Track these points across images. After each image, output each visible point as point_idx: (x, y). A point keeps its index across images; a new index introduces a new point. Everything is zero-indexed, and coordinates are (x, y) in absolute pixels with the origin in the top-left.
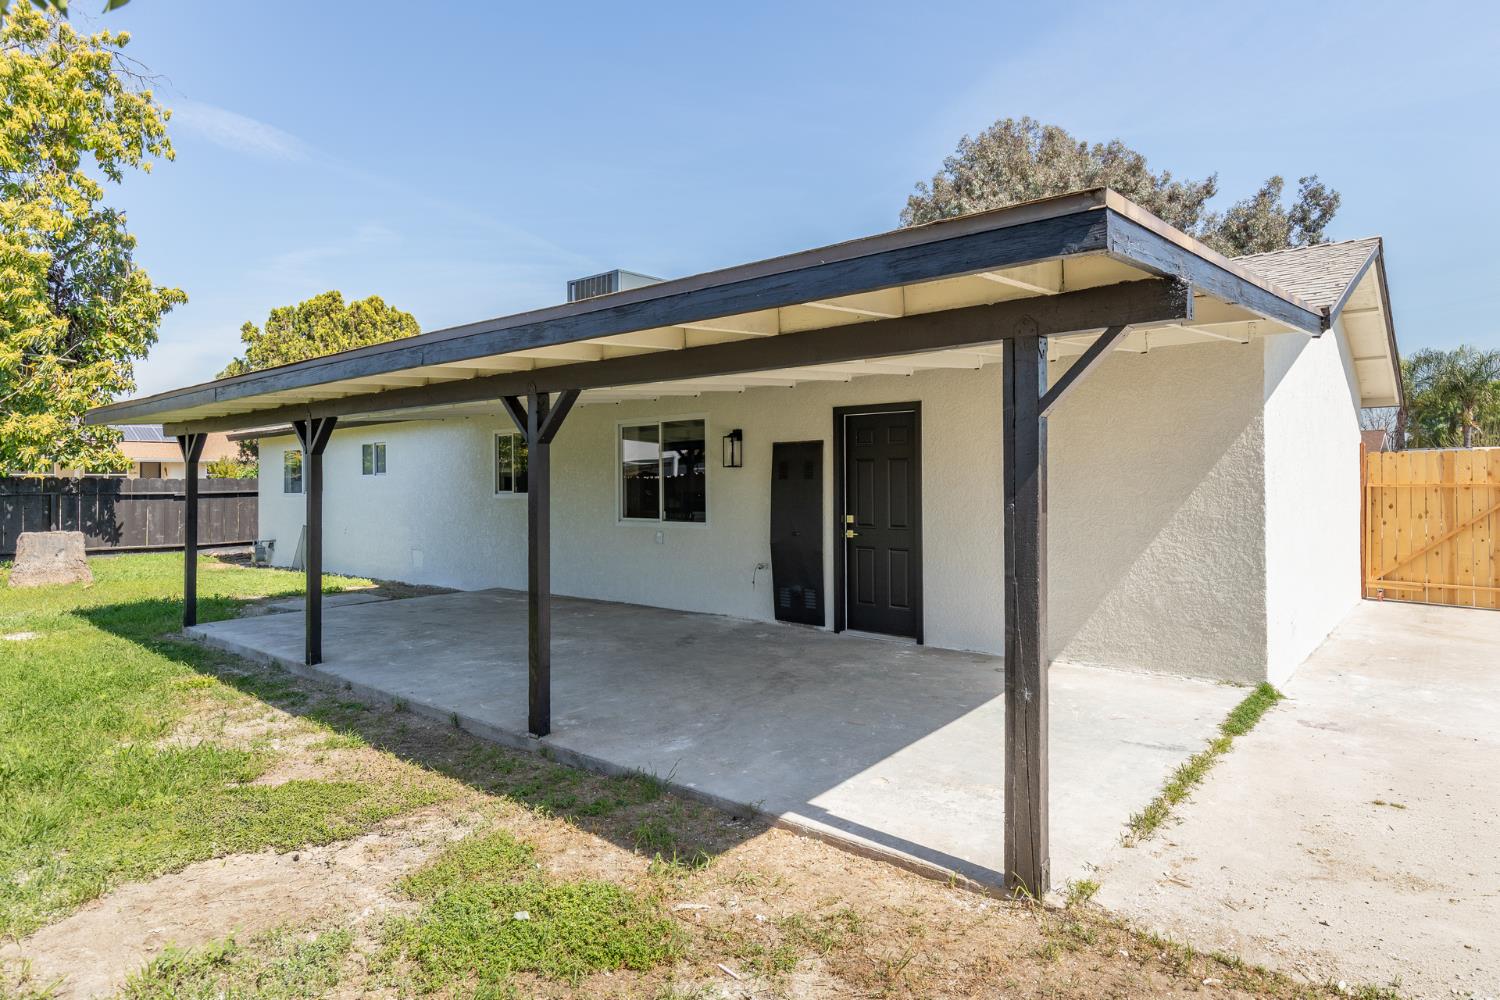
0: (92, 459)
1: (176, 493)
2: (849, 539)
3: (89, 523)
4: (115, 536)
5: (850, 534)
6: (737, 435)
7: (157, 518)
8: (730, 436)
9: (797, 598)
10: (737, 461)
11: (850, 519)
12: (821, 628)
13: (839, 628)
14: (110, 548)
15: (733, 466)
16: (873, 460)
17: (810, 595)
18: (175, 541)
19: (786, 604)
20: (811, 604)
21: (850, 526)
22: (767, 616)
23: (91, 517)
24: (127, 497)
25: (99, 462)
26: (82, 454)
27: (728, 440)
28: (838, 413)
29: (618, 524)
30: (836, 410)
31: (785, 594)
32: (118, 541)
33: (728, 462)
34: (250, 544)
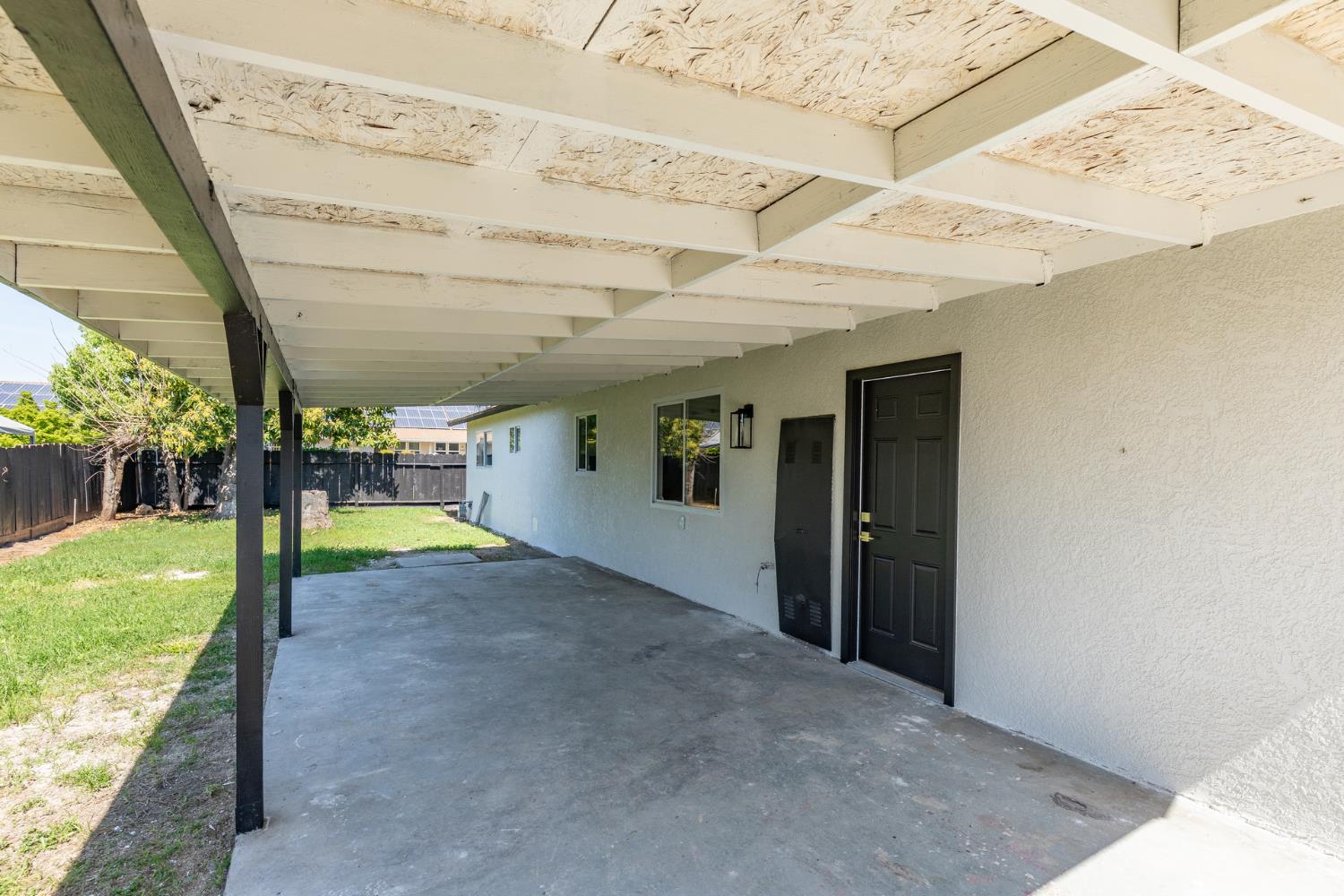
0: (375, 439)
1: (431, 464)
2: (863, 543)
3: (378, 484)
4: (395, 494)
5: (865, 537)
6: (748, 411)
7: (420, 483)
8: (739, 412)
9: (803, 609)
10: (746, 441)
11: (866, 517)
12: (826, 652)
13: (847, 656)
14: (390, 502)
15: (739, 447)
16: (895, 440)
17: (815, 610)
18: (431, 498)
19: (791, 615)
20: (816, 621)
21: (866, 527)
22: (771, 624)
23: (380, 480)
24: (401, 466)
25: (379, 441)
26: (368, 436)
27: (735, 417)
28: (853, 377)
29: (652, 505)
30: (849, 373)
31: (789, 604)
32: (396, 497)
33: (735, 443)
34: (457, 503)
